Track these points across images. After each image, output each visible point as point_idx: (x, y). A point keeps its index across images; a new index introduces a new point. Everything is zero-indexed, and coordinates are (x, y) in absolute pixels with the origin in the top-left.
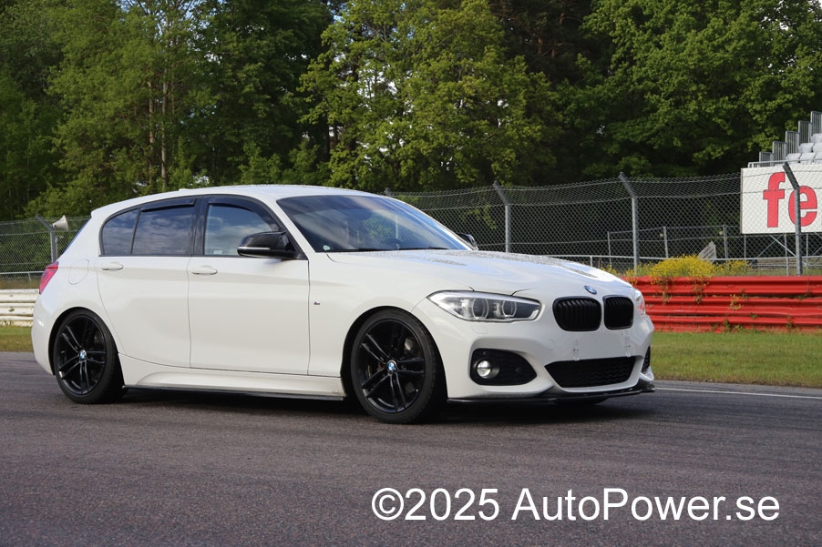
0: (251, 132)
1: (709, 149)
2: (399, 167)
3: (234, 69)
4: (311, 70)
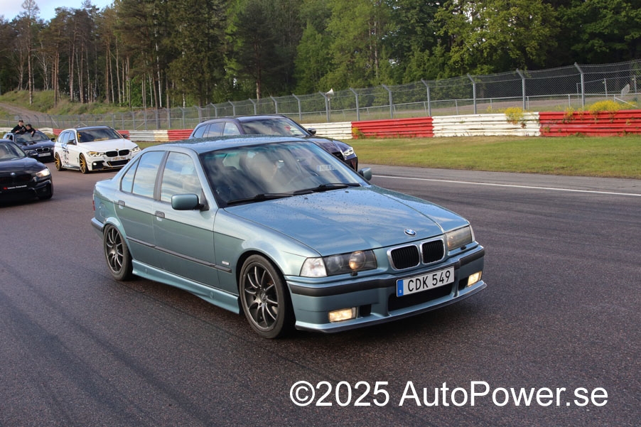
0: (415, 41)
1: (632, 34)
3: (405, 13)
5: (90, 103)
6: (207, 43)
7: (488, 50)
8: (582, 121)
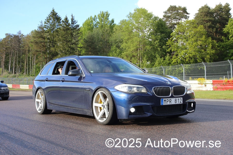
3: (154, 42)
4: (168, 41)
5: (17, 74)
6: (70, 50)
7: (188, 58)
8: (232, 84)
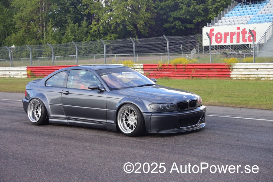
0: (69, 17)
1: (197, 19)
2: (111, 26)
7: (114, 25)
8: (168, 70)
